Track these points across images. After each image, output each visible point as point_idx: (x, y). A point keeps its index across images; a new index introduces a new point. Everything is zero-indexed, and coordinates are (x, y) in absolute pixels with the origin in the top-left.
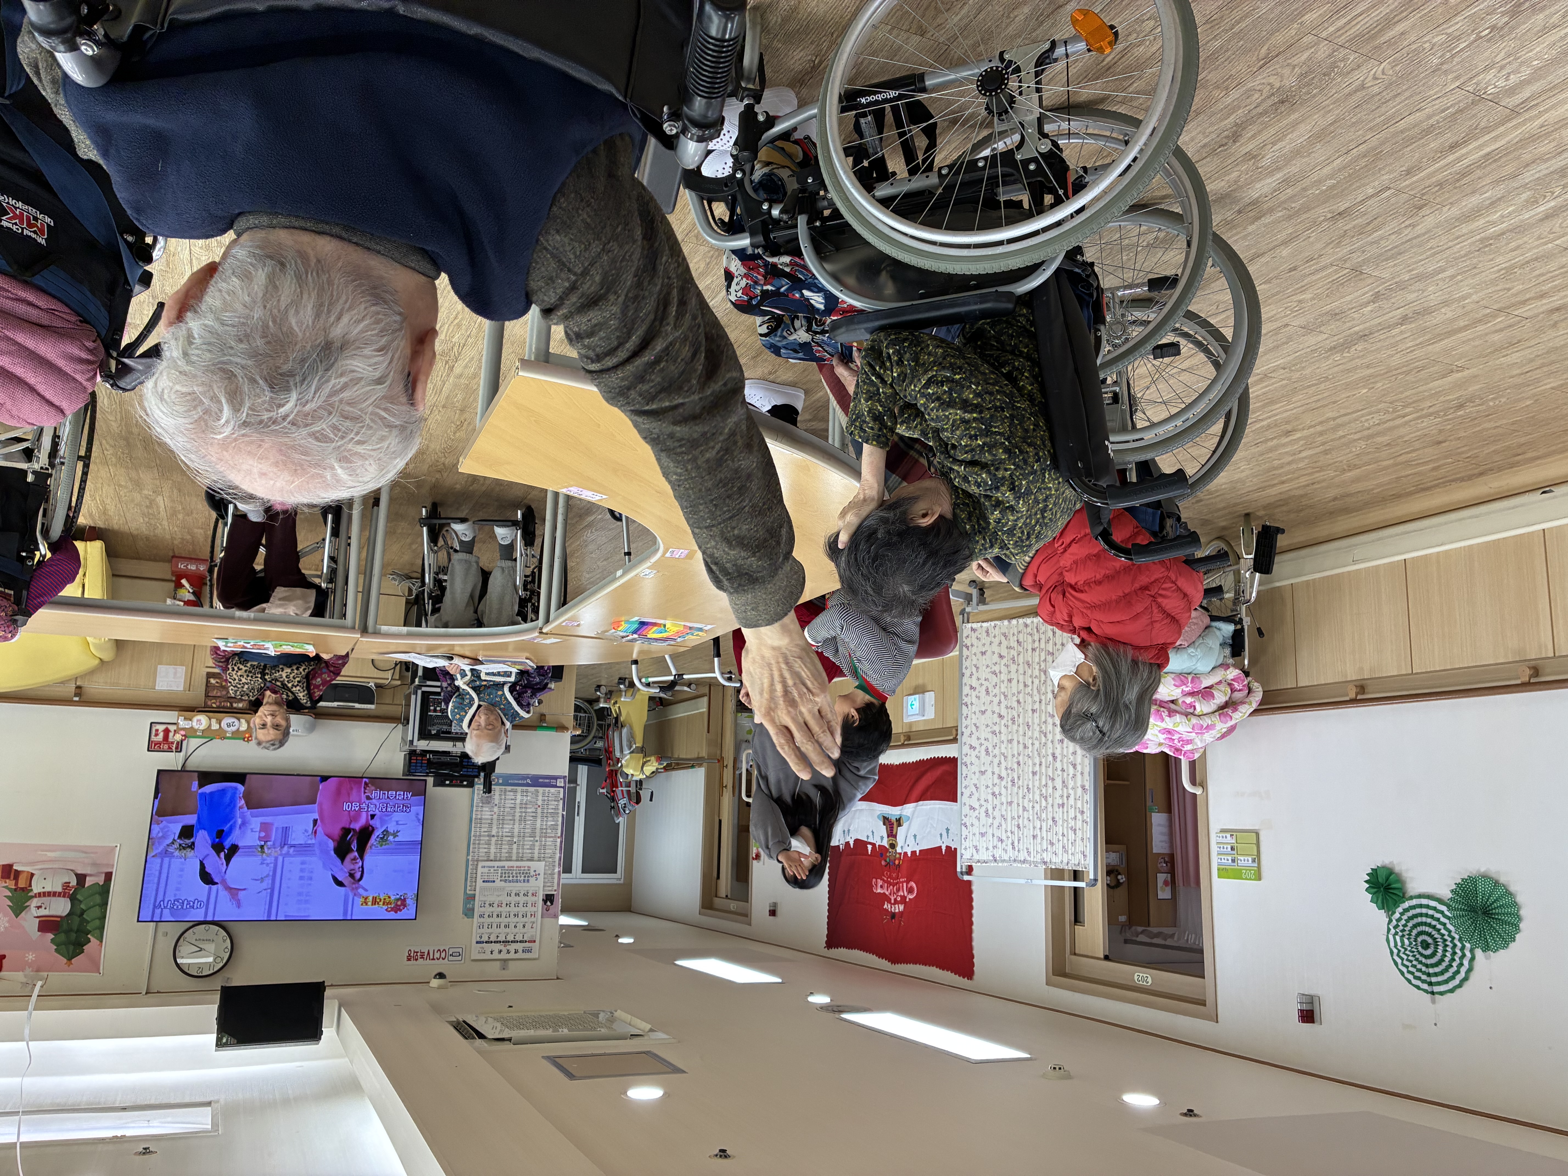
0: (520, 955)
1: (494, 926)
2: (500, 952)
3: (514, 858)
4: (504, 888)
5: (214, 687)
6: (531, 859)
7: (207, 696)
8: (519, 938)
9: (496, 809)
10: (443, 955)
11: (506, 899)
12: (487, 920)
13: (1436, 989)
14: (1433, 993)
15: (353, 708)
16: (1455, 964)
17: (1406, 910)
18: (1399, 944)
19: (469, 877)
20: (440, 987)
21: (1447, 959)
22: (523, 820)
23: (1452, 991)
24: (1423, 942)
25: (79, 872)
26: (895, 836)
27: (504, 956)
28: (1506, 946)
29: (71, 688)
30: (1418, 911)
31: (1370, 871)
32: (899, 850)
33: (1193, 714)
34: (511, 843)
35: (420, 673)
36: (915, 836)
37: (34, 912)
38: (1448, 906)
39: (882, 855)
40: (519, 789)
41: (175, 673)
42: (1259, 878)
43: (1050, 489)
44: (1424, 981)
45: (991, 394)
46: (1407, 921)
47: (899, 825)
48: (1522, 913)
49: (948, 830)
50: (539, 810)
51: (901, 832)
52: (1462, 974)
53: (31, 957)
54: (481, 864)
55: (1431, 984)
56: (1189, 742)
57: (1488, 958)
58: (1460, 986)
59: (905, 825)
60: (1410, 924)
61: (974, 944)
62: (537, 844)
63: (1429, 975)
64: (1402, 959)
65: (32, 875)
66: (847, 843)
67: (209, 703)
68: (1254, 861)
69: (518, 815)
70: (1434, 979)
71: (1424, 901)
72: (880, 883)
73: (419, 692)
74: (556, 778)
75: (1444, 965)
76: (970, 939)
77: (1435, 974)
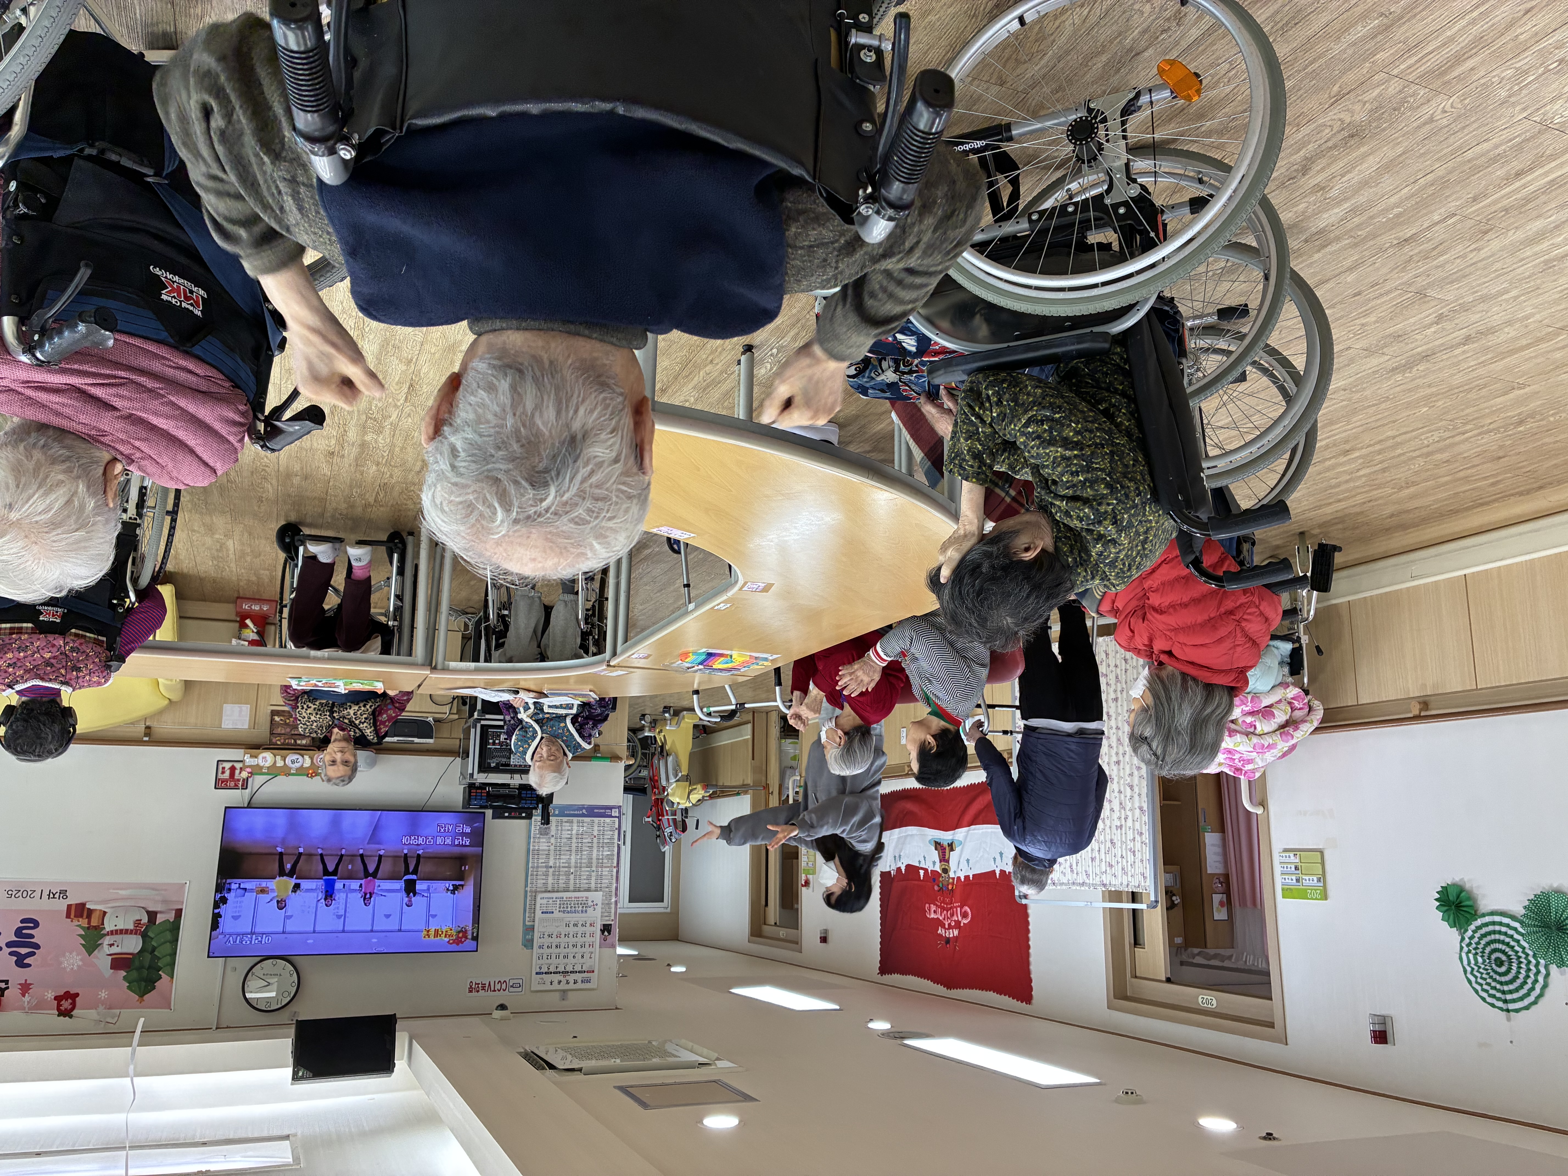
0: (580, 985)
1: (554, 956)
2: (560, 982)
3: (572, 888)
4: (562, 919)
5: (279, 725)
6: (588, 890)
7: (272, 734)
8: (578, 968)
9: (553, 840)
10: (504, 986)
11: (564, 930)
12: (546, 951)
13: (1511, 1006)
14: (1508, 1011)
15: (412, 743)
16: (1530, 981)
17: (1479, 928)
18: (1473, 962)
19: (529, 908)
20: (502, 1019)
21: (1521, 976)
22: (579, 850)
23: (1526, 1008)
24: (1497, 959)
25: (150, 909)
26: (948, 861)
27: (564, 986)
29: (141, 728)
30: (1491, 928)
31: (1440, 889)
32: (952, 875)
33: (1253, 733)
34: (568, 874)
35: (479, 706)
36: (968, 861)
37: (107, 950)
38: (1522, 923)
39: (934, 880)
40: (575, 819)
41: (241, 711)
42: (1325, 897)
43: (1150, 521)
44: (1499, 999)
45: (1091, 431)
46: (1480, 939)
47: (952, 850)
49: (1001, 854)
50: (595, 840)
51: (954, 857)
52: (1537, 991)
53: (103, 994)
54: (540, 896)
55: (1505, 1001)
56: (1250, 761)
57: (1562, 974)
58: (1535, 1003)
59: (958, 850)
60: (1483, 942)
61: (1032, 967)
62: (594, 874)
63: (1504, 992)
64: (1476, 977)
65: (105, 913)
66: (899, 869)
67: (274, 740)
68: (1319, 880)
69: (574, 845)
70: (1509, 997)
71: (1497, 919)
72: (933, 908)
73: (479, 726)
74: (611, 808)
75: (1519, 982)
76: (1028, 963)
77: (1511, 992)
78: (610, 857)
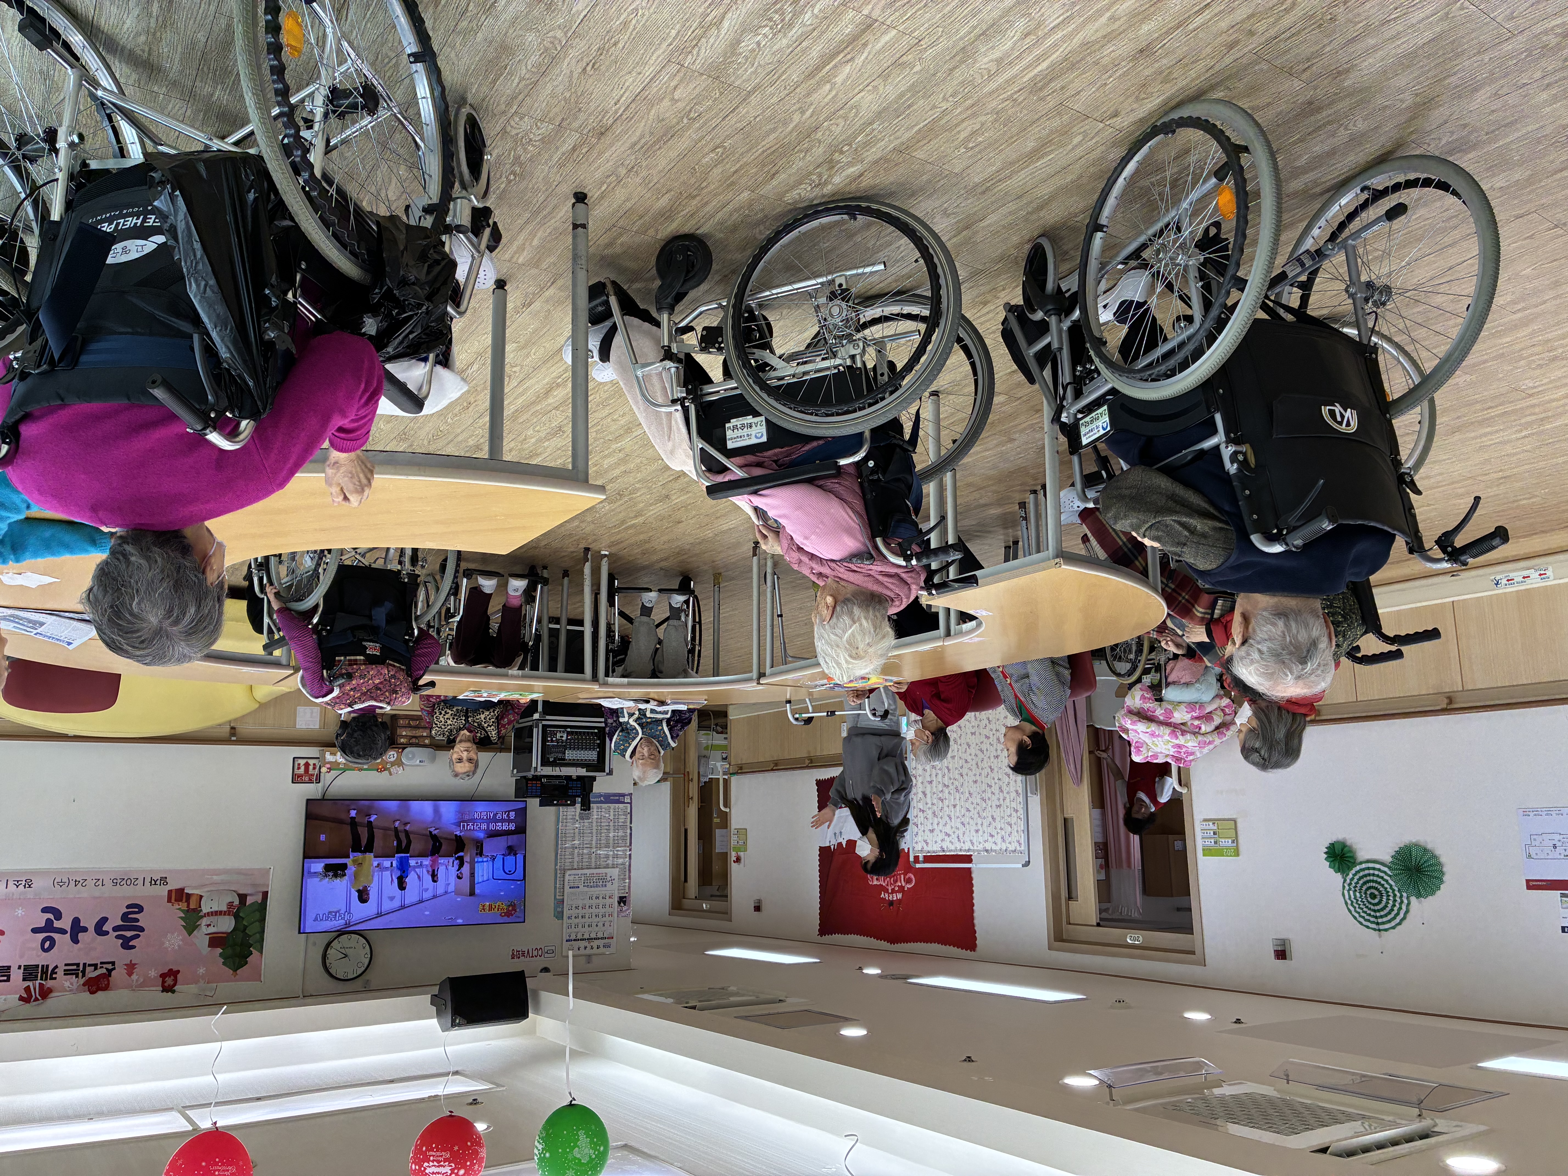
0: (602, 950)
1: (580, 925)
3: (593, 866)
4: (587, 893)
8: (600, 935)
10: (540, 953)
11: (588, 902)
12: (574, 921)
13: (1381, 927)
14: (1379, 930)
16: (1396, 909)
17: (1357, 872)
18: (1353, 897)
19: (558, 884)
21: (1390, 906)
22: (599, 833)
23: (1393, 928)
24: (1371, 894)
25: (241, 892)
27: (588, 951)
28: (1433, 893)
29: (227, 729)
30: (1367, 872)
31: (1328, 845)
33: (1198, 733)
34: (590, 854)
37: (204, 930)
38: (1389, 868)
40: (595, 805)
41: (312, 714)
42: (1237, 854)
44: (1372, 922)
46: (1359, 879)
48: (1444, 869)
50: (612, 824)
52: (1401, 915)
53: (202, 971)
54: (567, 873)
55: (1378, 924)
57: (1420, 902)
58: (1399, 924)
60: (1361, 882)
61: (976, 921)
62: (611, 853)
63: (1376, 917)
64: (1355, 908)
65: (201, 897)
68: (1233, 842)
69: (595, 828)
70: (1380, 920)
71: (1371, 865)
74: (623, 795)
75: (1388, 909)
76: (972, 918)
77: (1381, 917)
78: (623, 838)
